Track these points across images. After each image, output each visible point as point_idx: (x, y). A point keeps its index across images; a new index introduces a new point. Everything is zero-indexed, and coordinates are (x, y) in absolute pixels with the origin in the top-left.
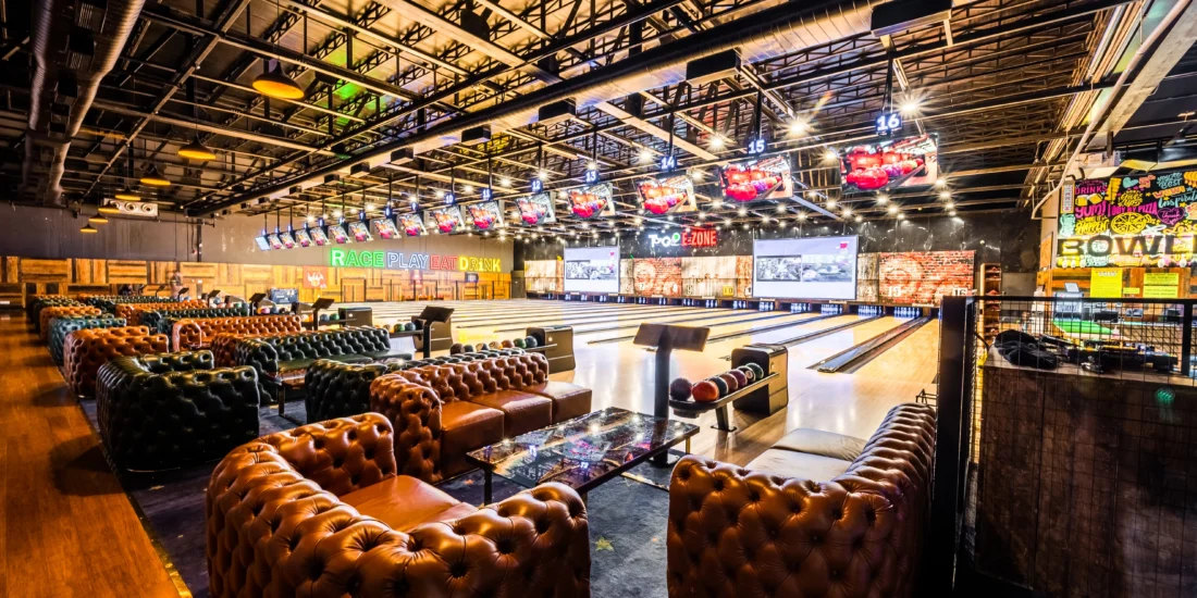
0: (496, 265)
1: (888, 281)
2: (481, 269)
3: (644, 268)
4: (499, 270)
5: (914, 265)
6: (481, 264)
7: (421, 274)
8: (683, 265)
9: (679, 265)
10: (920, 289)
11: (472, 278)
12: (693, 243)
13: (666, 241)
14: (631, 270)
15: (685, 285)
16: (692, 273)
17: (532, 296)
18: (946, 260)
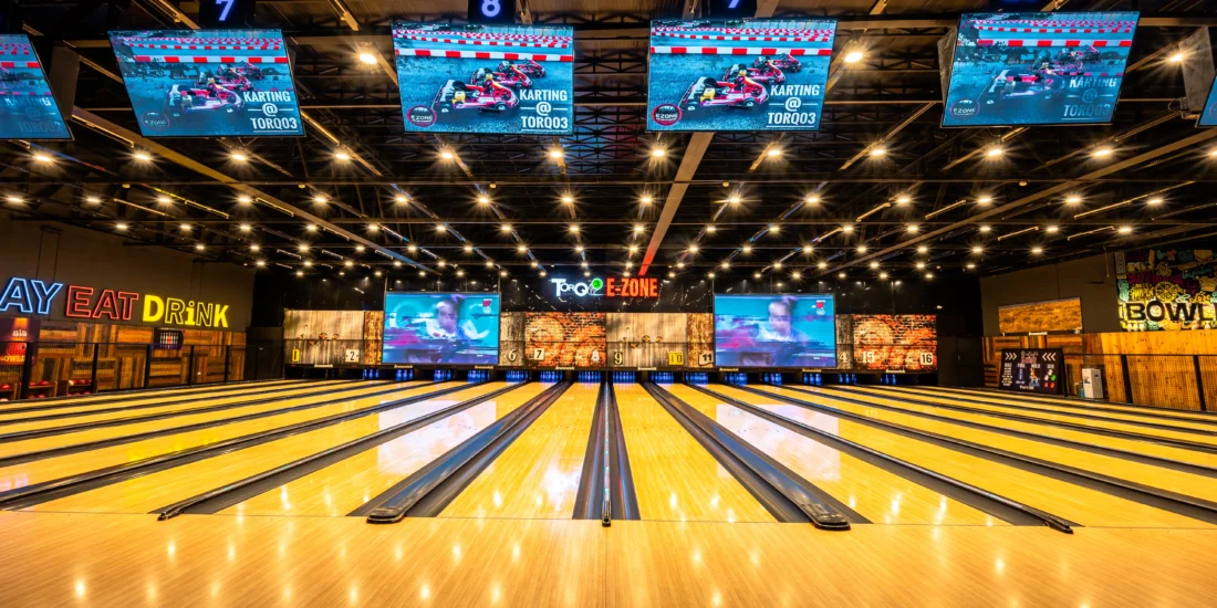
0: (220, 316)
1: (862, 346)
2: (190, 322)
3: (544, 327)
4: (225, 325)
5: (885, 328)
6: (191, 311)
7: (34, 327)
8: (609, 323)
9: (602, 323)
10: (892, 354)
11: (169, 340)
12: (624, 294)
13: (580, 289)
14: (520, 328)
15: (610, 352)
16: (625, 334)
17: (310, 373)
18: (913, 324)
